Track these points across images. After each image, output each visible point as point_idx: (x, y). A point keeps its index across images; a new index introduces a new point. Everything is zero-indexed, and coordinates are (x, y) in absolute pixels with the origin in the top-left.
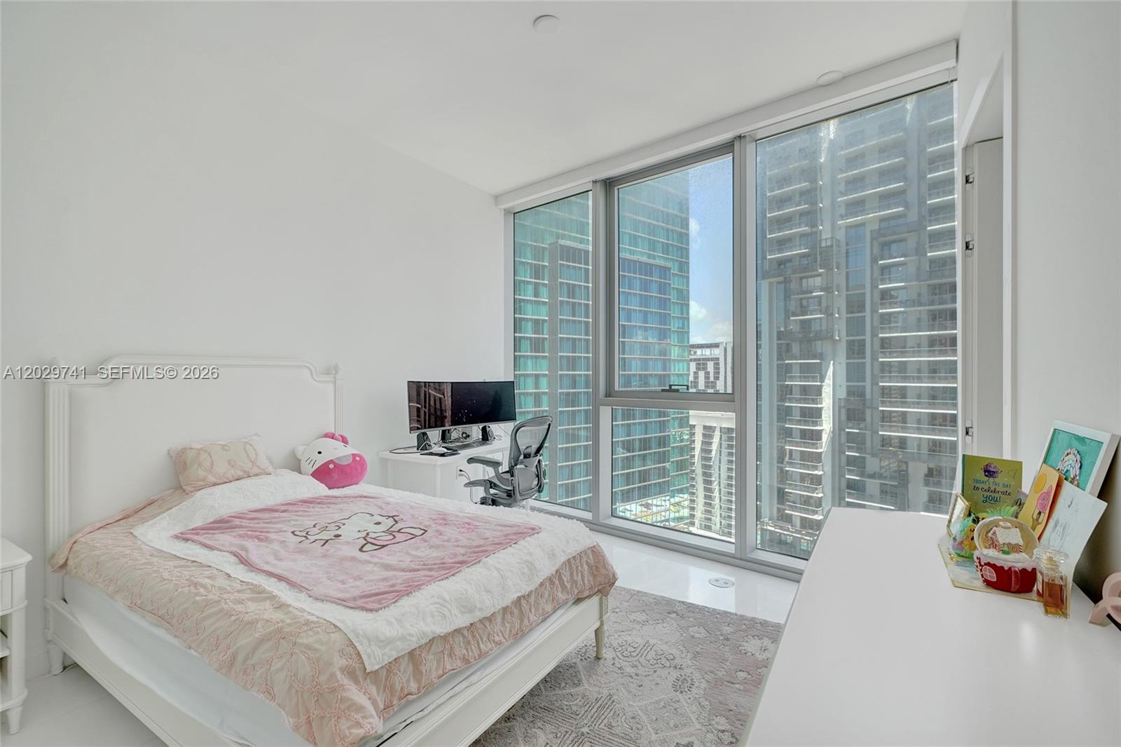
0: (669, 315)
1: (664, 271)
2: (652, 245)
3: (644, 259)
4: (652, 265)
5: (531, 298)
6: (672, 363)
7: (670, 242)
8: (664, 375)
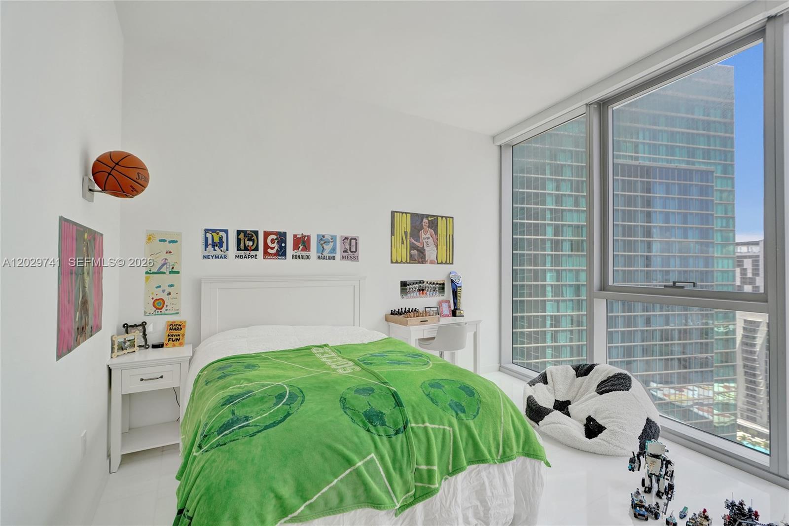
0: (712, 215)
1: (706, 175)
2: (692, 153)
3: (683, 166)
4: (691, 171)
5: (571, 208)
6: (715, 261)
7: (711, 148)
8: (707, 272)
